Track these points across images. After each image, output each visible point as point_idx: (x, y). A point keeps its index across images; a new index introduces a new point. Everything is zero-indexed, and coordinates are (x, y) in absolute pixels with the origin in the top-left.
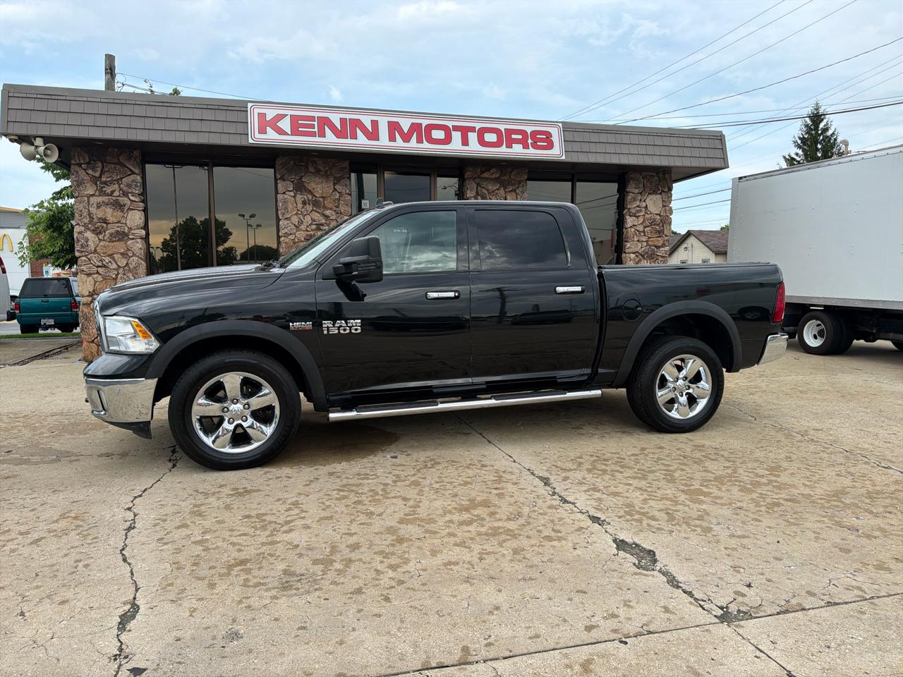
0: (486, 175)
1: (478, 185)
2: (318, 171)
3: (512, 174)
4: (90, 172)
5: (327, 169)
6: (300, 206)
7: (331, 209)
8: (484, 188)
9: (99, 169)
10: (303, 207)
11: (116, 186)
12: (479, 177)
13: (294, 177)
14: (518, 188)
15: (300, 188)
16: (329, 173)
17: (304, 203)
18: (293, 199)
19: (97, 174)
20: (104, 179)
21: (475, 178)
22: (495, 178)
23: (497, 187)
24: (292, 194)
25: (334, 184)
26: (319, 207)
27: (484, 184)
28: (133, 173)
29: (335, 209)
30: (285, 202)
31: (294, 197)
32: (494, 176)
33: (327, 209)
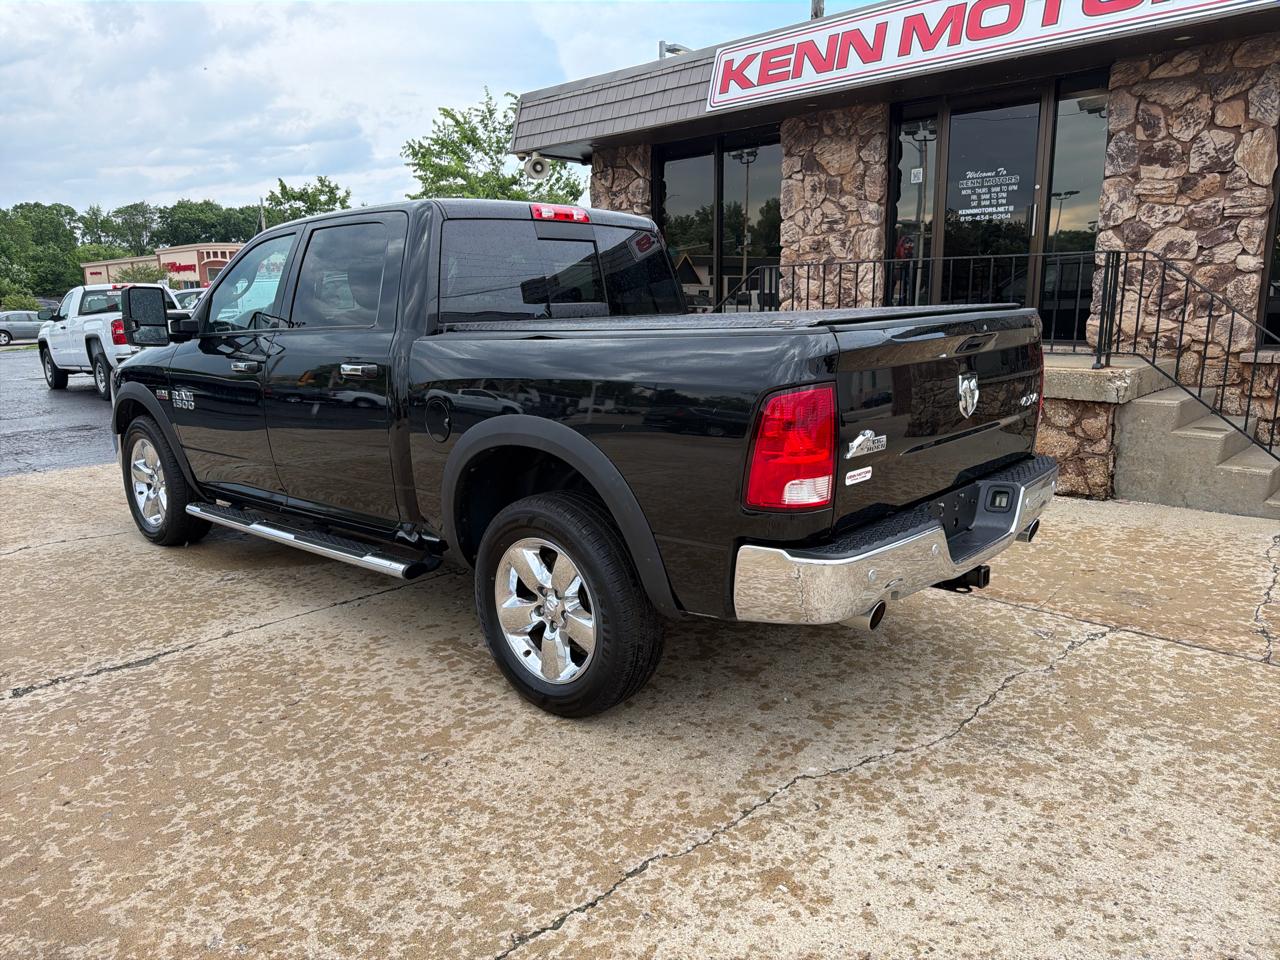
0: (1161, 73)
1: (1142, 98)
2: (836, 131)
3: (1237, 55)
4: (603, 181)
5: (848, 125)
6: (808, 194)
7: (850, 193)
8: (1154, 102)
9: (610, 177)
10: (812, 196)
11: (623, 196)
12: (1146, 80)
13: (803, 149)
14: (1253, 86)
15: (811, 165)
16: (852, 131)
17: (814, 189)
18: (800, 184)
19: (608, 184)
20: (614, 189)
21: (1134, 84)
22: (1187, 77)
23: (1190, 95)
24: (800, 176)
25: (859, 150)
26: (833, 193)
27: (1154, 94)
28: (639, 176)
29: (856, 192)
30: (789, 191)
31: (803, 181)
32: (1181, 71)
33: (847, 193)
